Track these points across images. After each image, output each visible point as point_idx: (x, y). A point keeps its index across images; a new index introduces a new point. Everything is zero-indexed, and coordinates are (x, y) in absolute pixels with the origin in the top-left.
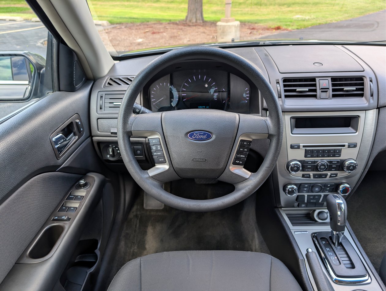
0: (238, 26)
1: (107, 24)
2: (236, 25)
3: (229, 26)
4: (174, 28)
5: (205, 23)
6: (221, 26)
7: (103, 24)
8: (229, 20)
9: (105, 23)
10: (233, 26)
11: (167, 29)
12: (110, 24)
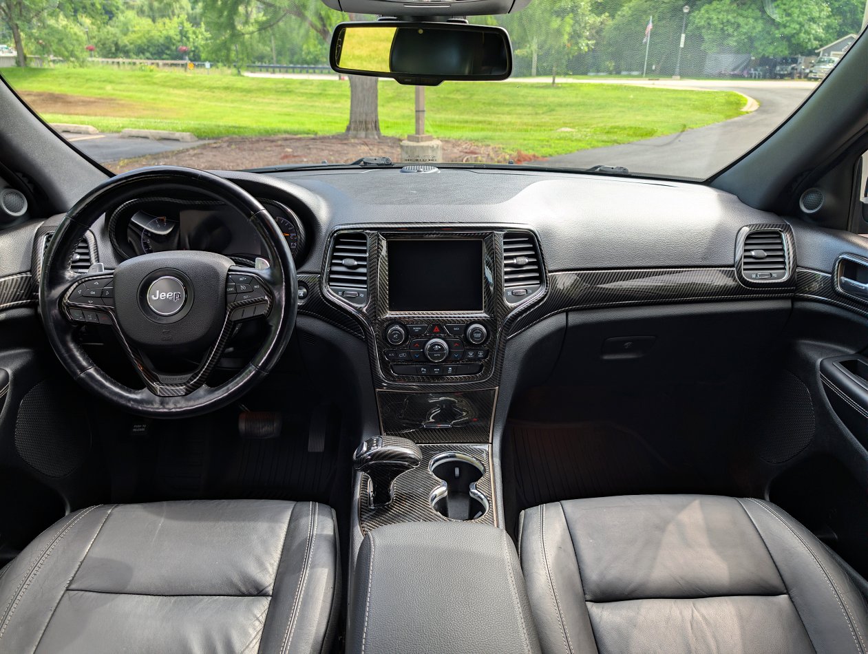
0: (437, 147)
1: (191, 138)
2: (435, 146)
3: (422, 147)
4: (324, 148)
5: (383, 140)
6: (407, 147)
7: (182, 138)
8: (422, 137)
10: (428, 147)
11: (310, 149)
12: (196, 139)
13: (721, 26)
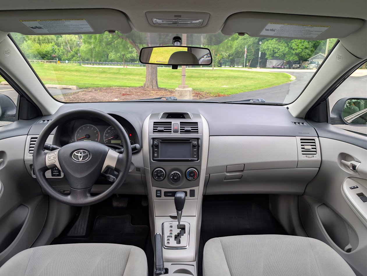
0: (191, 91)
5: (159, 89)
6: (179, 90)
9: (74, 87)
13: (273, 49)
